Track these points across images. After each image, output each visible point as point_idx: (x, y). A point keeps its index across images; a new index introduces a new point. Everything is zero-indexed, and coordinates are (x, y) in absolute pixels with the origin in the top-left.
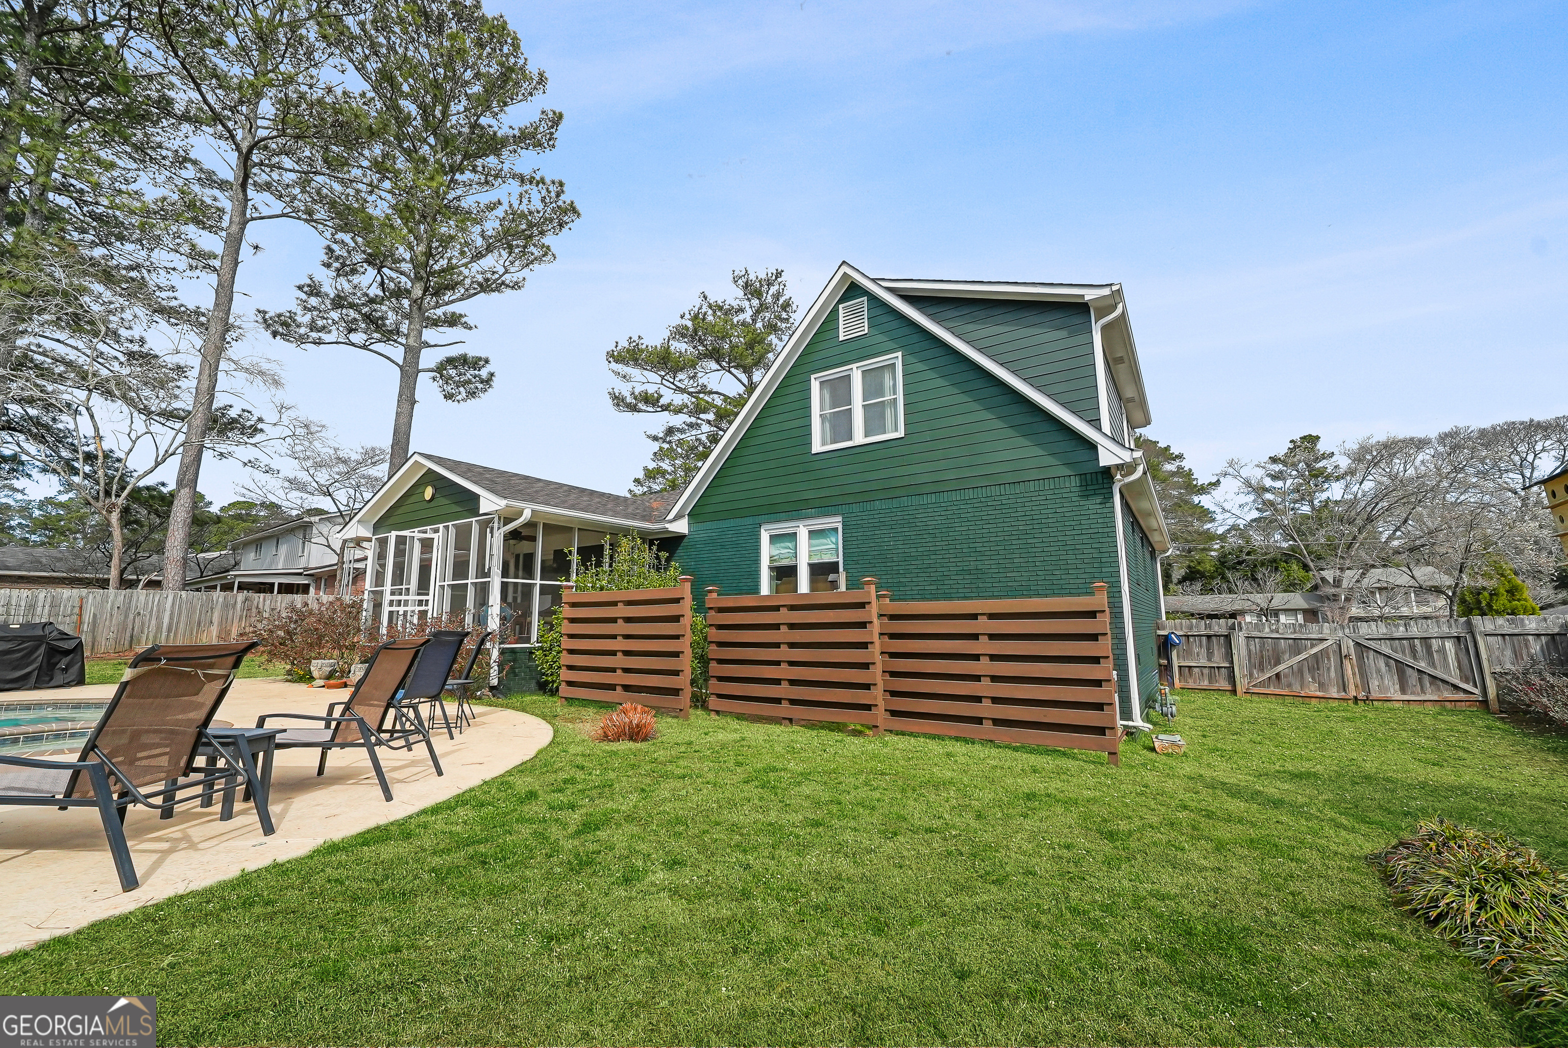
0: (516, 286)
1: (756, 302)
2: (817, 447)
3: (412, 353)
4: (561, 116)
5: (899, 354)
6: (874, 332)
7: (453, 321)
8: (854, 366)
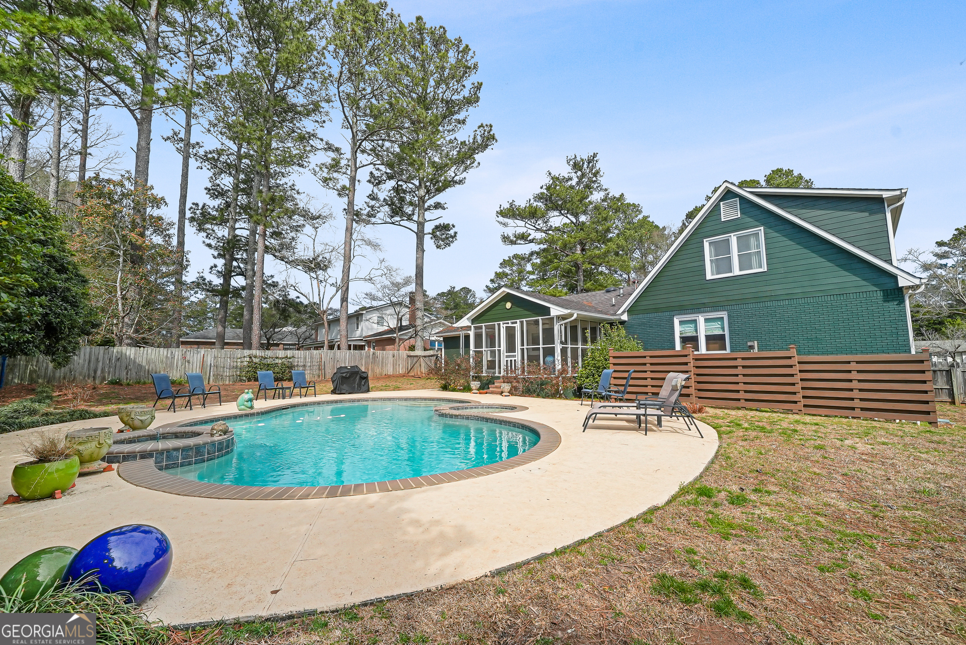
0: (461, 182)
1: (579, 173)
2: (709, 276)
3: (421, 225)
4: (482, 84)
5: (762, 228)
6: (744, 216)
7: (438, 206)
8: (732, 234)
